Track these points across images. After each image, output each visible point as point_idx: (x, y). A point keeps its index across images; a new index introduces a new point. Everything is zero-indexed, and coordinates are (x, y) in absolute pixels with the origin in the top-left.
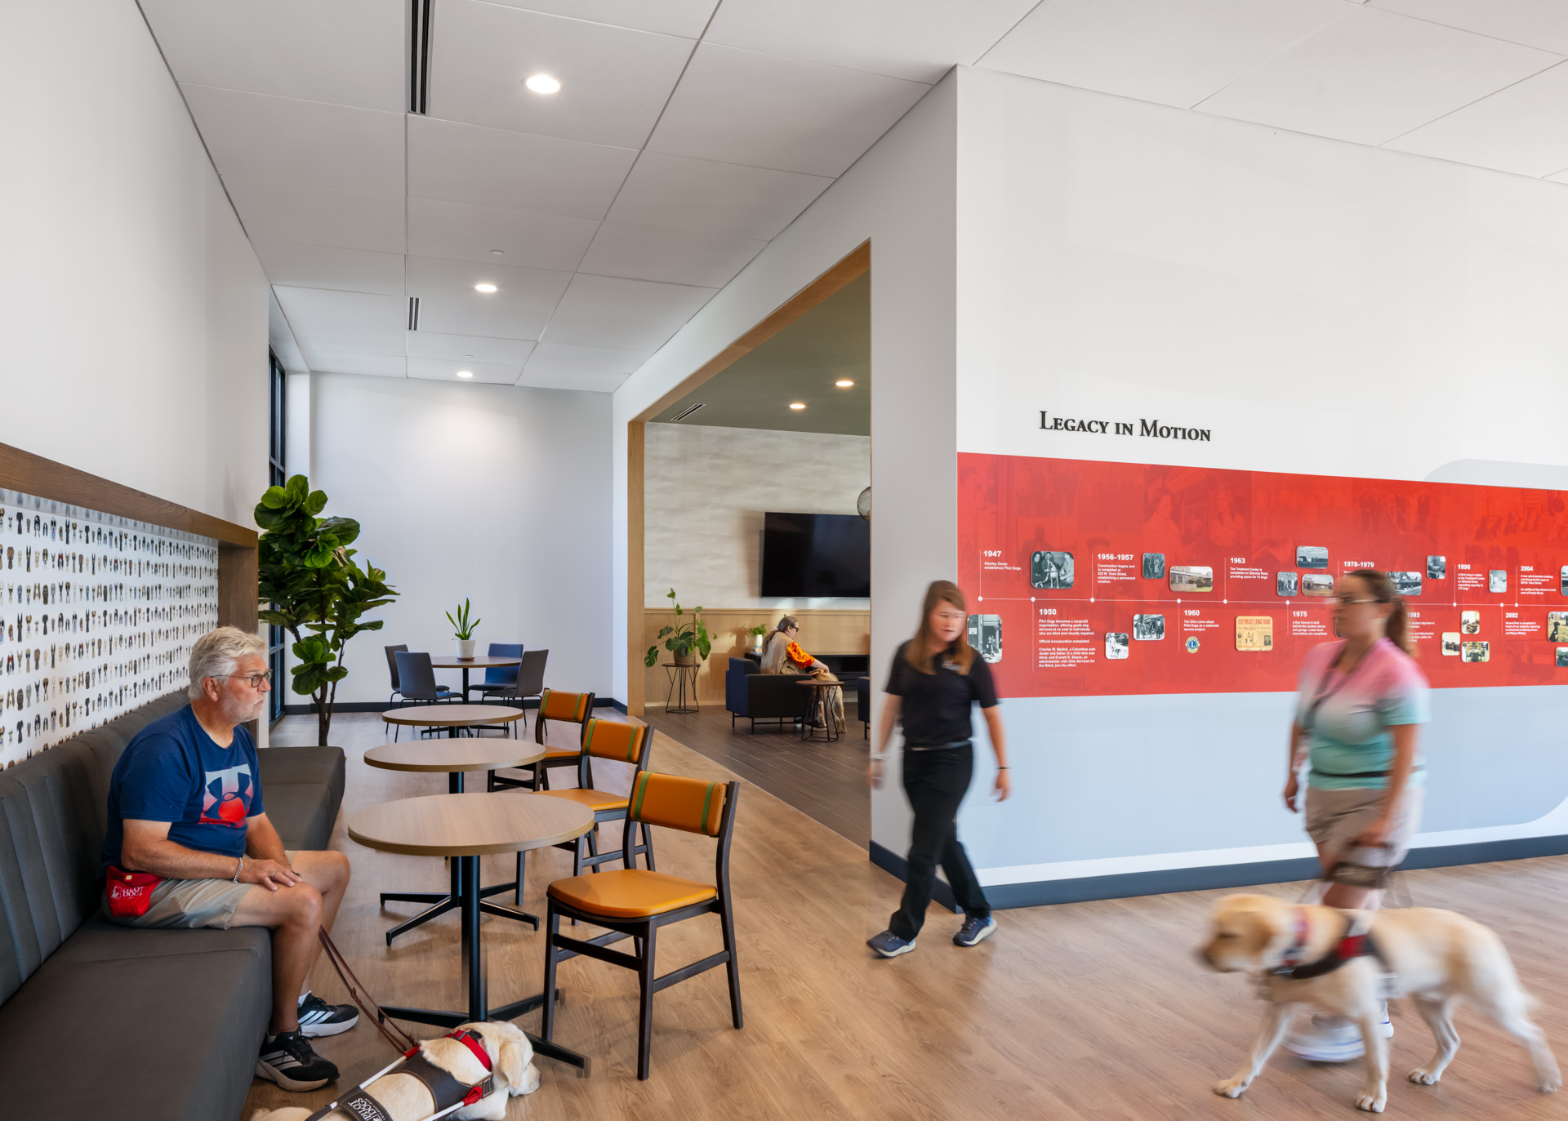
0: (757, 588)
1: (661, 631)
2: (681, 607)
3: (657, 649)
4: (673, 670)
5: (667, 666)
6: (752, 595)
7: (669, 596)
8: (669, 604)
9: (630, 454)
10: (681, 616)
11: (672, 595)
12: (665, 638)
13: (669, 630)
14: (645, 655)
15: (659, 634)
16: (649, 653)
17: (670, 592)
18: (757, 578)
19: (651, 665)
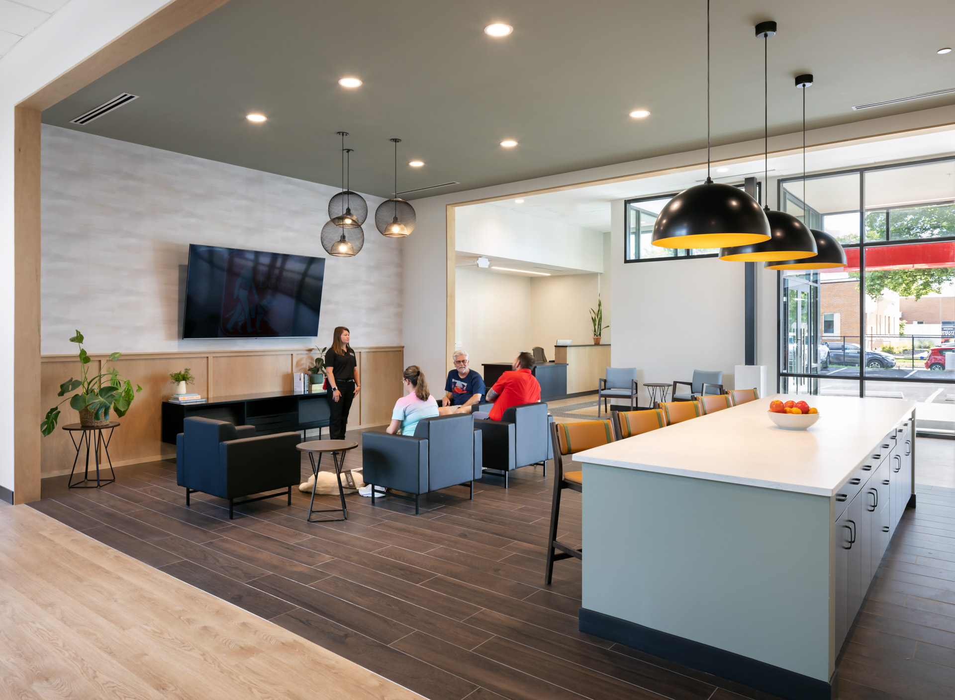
0: (175, 328)
1: (62, 386)
2: (89, 352)
3: (58, 410)
4: (77, 434)
5: (70, 430)
6: (170, 337)
7: (73, 340)
8: (74, 350)
9: (18, 149)
10: (89, 364)
11: (79, 338)
12: (70, 395)
13: (76, 384)
14: (41, 418)
15: (59, 390)
16: (48, 417)
17: (75, 335)
18: (176, 317)
19: (49, 433)
